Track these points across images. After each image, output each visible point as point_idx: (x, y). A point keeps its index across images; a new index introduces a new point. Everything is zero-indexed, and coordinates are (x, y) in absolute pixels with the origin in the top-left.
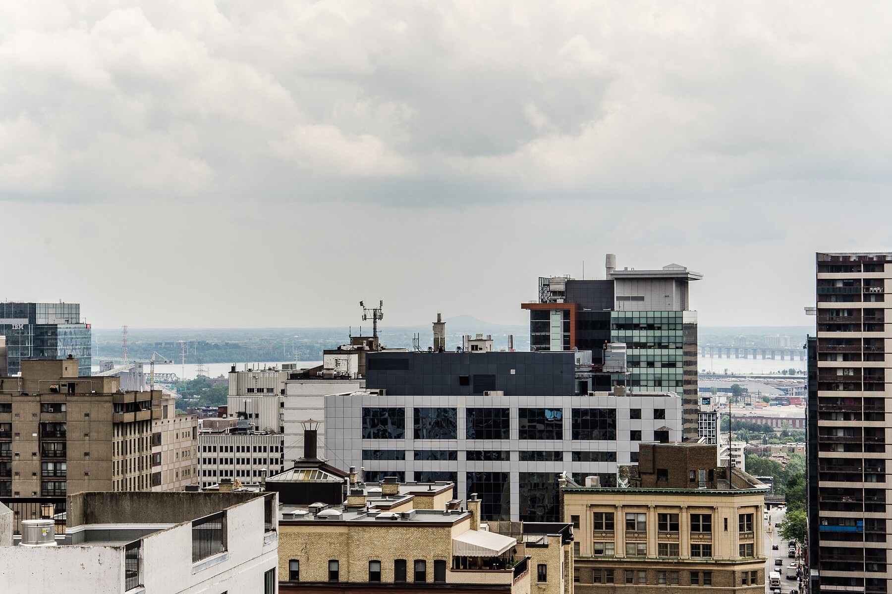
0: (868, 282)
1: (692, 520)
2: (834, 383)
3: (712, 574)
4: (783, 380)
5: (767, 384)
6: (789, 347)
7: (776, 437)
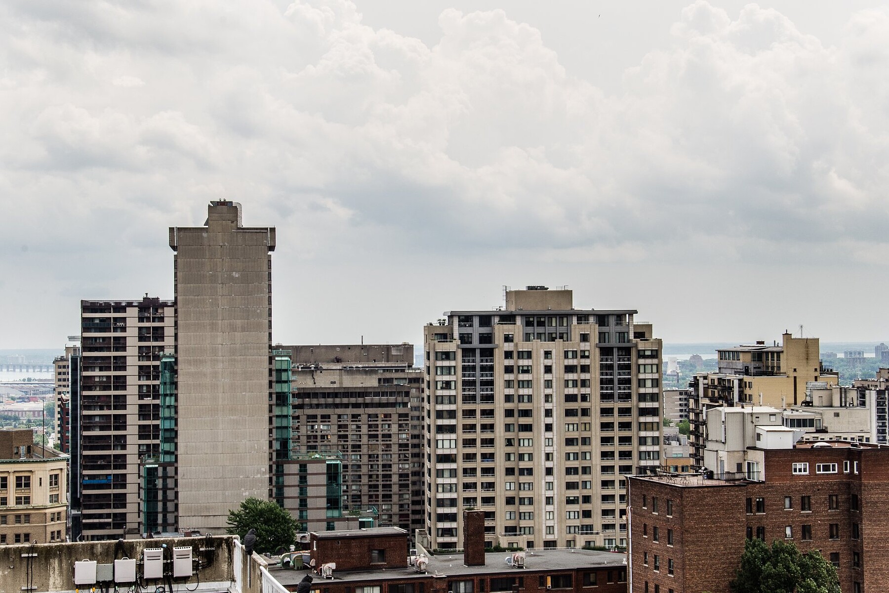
0: (115, 319)
1: (17, 480)
2: (93, 386)
3: (31, 516)
4: (23, 385)
5: (13, 388)
6: (26, 363)
7: (23, 424)
